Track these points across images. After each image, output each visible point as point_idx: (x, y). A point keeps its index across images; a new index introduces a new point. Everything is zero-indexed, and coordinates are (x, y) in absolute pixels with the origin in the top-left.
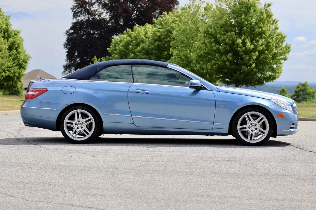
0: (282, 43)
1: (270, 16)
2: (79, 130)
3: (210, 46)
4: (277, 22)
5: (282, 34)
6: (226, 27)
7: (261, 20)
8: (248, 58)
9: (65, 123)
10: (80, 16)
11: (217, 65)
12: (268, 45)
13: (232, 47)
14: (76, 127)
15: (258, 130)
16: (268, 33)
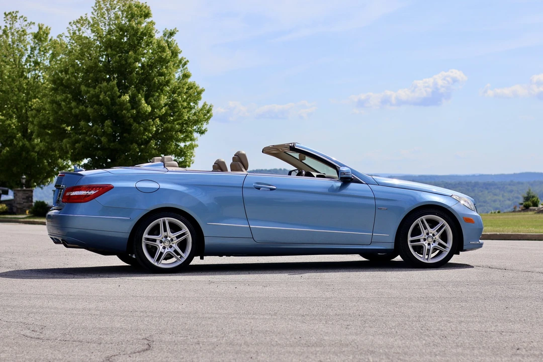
0: (196, 103)
1: (176, 53)
3: (65, 107)
4: (185, 64)
5: (197, 85)
6: (94, 74)
7: (163, 61)
8: (142, 128)
11: (82, 143)
12: (173, 105)
13: (112, 110)
16: (174, 82)
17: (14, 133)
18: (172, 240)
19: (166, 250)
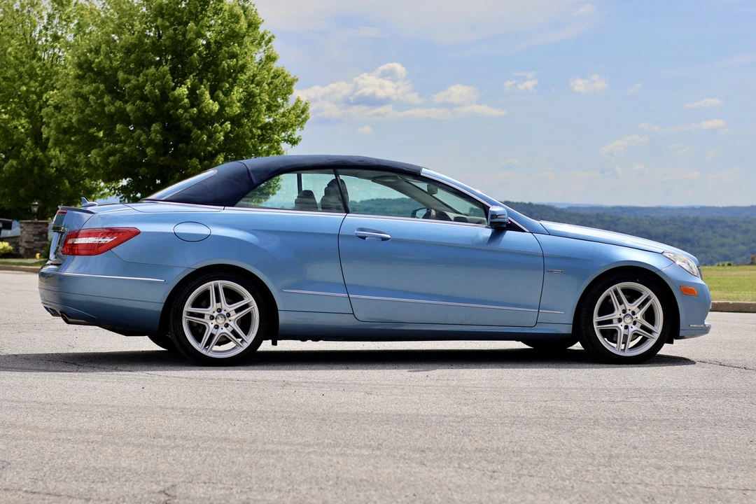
0: (285, 99)
1: (255, 24)
3: (95, 103)
4: (270, 41)
5: (286, 72)
6: (138, 55)
7: (235, 36)
8: (205, 137)
11: (118, 155)
12: (249, 102)
13: (162, 108)
16: (252, 68)
17: (22, 140)
18: (229, 315)
19: (220, 331)
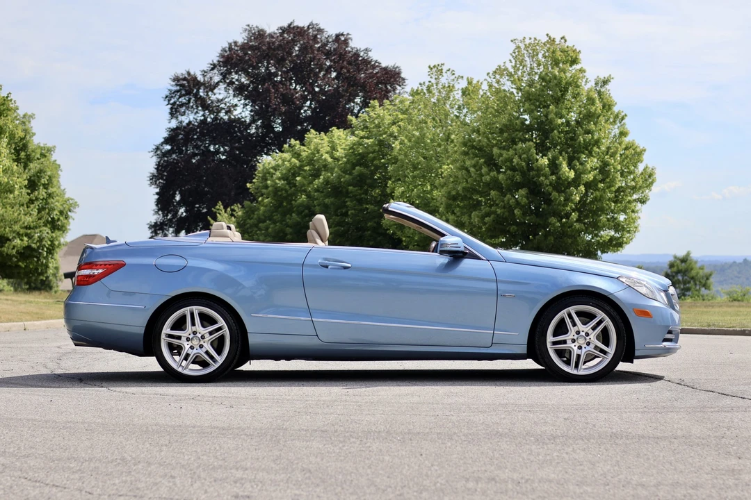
0: (635, 166)
1: (609, 106)
2: (195, 351)
3: (475, 174)
4: (623, 119)
5: (636, 145)
7: (590, 116)
8: (562, 199)
9: (163, 336)
10: (184, 112)
11: (492, 216)
12: (604, 169)
13: (528, 179)
14: (189, 346)
15: (592, 346)
16: (605, 143)
17: (437, 207)
